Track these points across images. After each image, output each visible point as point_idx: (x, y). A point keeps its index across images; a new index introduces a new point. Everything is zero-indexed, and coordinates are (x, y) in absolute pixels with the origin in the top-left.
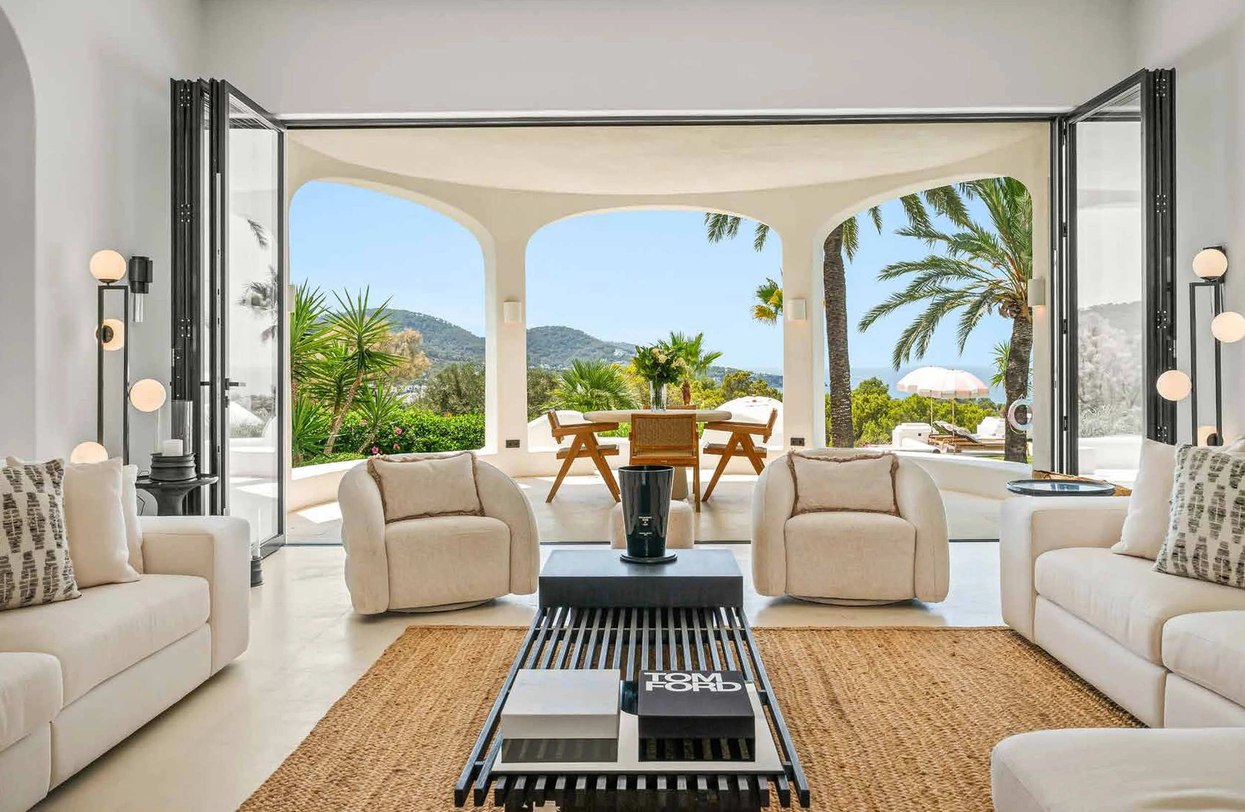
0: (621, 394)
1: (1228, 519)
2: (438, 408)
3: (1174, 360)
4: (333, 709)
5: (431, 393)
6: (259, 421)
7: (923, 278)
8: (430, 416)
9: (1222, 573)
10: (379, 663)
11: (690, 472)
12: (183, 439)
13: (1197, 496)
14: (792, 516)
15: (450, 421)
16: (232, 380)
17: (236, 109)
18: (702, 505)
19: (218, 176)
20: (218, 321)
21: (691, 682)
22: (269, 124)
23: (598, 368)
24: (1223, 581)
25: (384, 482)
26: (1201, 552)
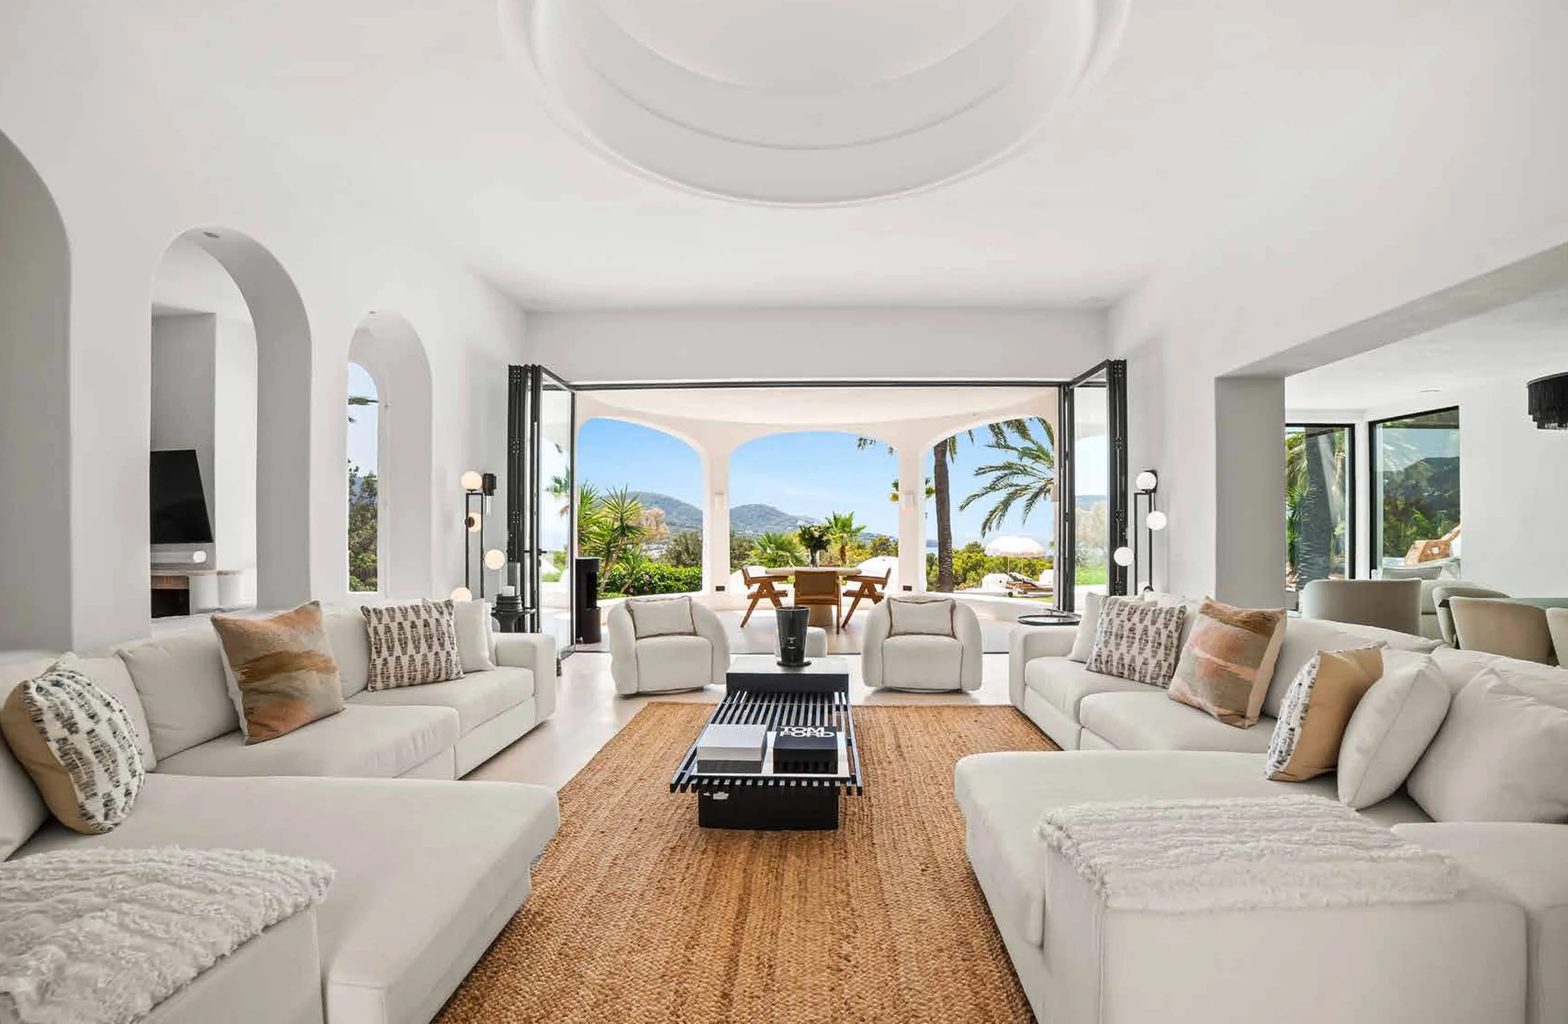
0: (797, 554)
1: (1125, 638)
2: (675, 562)
3: (1126, 541)
4: (606, 746)
5: (669, 552)
6: (557, 571)
7: (1001, 476)
8: (668, 568)
9: (1120, 671)
10: (632, 722)
11: (834, 608)
12: (515, 585)
13: (1110, 626)
14: (888, 637)
15: (683, 572)
16: (543, 550)
17: (546, 380)
18: (841, 630)
19: (536, 423)
20: (535, 513)
21: (806, 732)
22: (566, 388)
23: (781, 536)
24: (1121, 675)
25: (635, 614)
26: (1109, 659)
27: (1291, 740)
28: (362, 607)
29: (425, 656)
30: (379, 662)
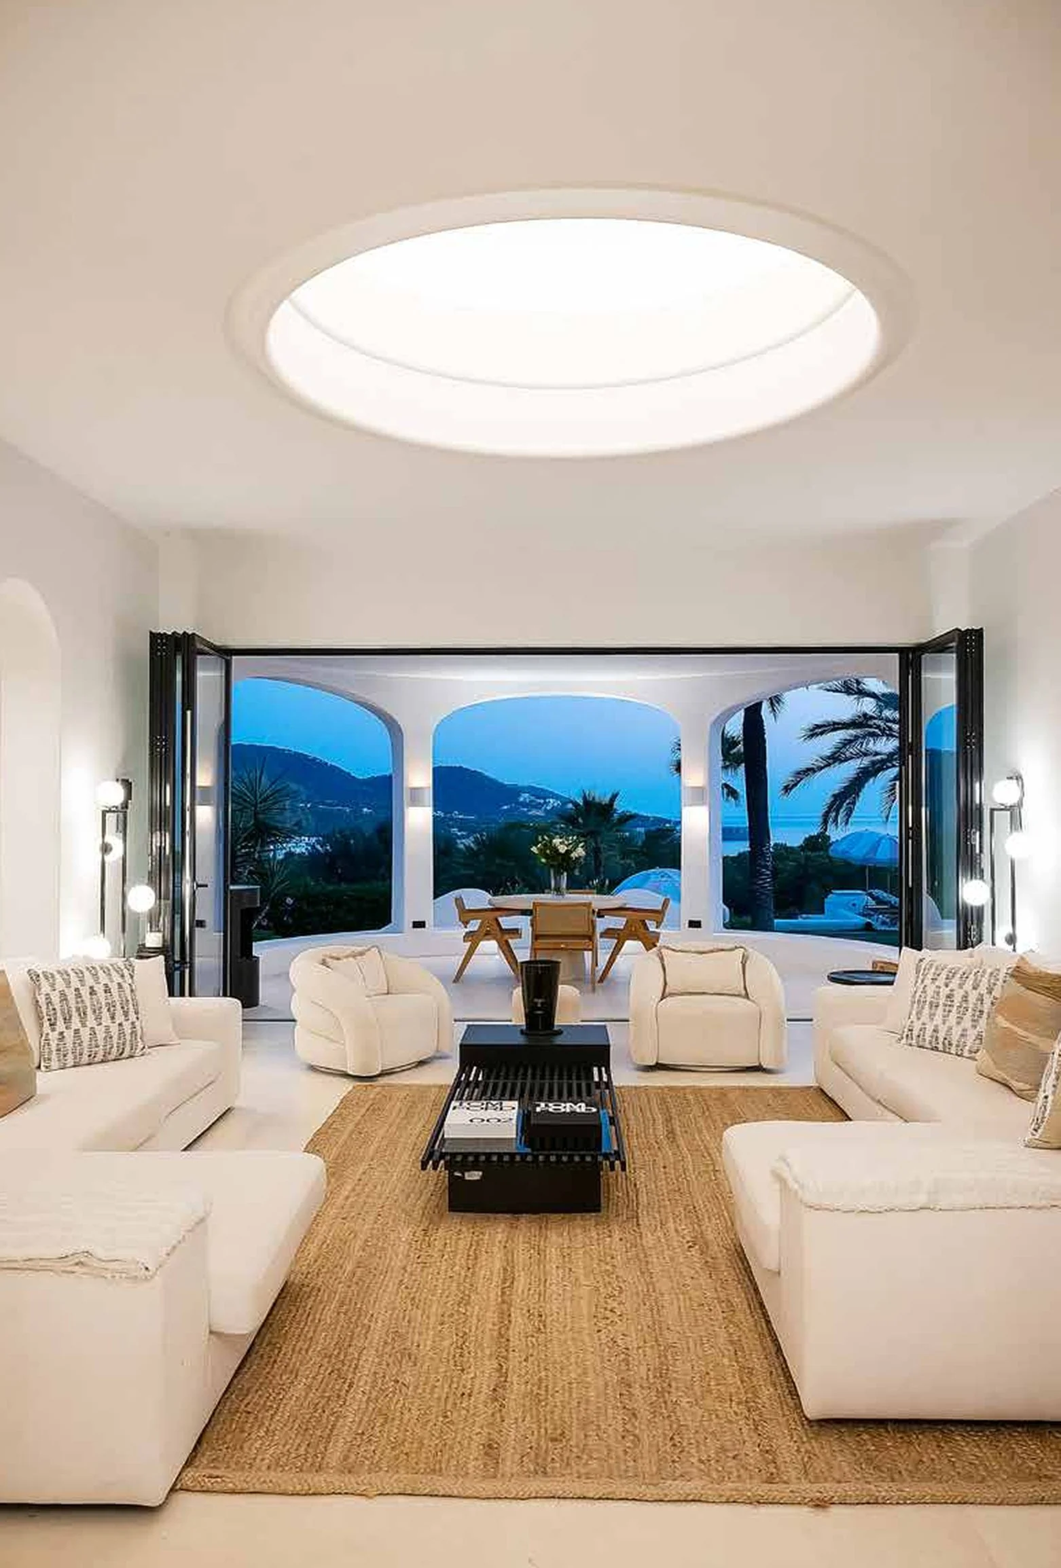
1: (941, 1008)
3: (982, 871)
7: (850, 740)
10: (339, 1108)
11: (588, 955)
12: (162, 932)
13: (924, 994)
14: (662, 1000)
18: (598, 986)
19: (189, 713)
21: (565, 1107)
24: (935, 1049)
27: (1045, 1107)
28: (29, 971)
29: (107, 1028)
30: (54, 1036)
